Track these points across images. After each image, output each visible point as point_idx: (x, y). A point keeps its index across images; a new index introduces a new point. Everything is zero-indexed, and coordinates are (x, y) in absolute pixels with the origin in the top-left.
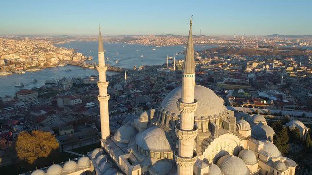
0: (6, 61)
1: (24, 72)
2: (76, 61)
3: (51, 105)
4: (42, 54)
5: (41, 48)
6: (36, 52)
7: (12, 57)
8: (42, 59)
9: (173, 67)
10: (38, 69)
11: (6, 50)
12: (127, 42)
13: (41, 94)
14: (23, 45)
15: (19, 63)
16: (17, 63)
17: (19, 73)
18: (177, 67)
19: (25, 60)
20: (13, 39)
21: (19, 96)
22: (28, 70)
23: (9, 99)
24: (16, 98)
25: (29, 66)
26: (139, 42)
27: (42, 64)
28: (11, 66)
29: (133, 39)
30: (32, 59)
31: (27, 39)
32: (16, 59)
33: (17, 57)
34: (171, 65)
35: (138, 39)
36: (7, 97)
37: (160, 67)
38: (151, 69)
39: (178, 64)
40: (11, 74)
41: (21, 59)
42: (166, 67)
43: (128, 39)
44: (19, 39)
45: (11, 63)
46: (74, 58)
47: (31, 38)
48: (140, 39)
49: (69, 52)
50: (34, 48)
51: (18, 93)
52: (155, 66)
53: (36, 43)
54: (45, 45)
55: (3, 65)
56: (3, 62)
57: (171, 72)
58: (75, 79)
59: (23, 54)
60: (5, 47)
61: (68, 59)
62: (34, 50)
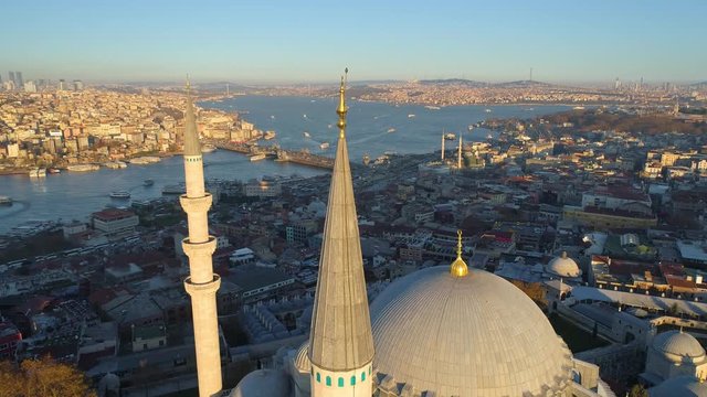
0: (91, 139)
1: (124, 166)
2: (239, 140)
4: (169, 123)
5: (170, 112)
6: (158, 120)
7: (104, 131)
8: (166, 136)
9: (456, 160)
10: (155, 160)
11: (94, 115)
12: (358, 97)
13: (148, 219)
14: (133, 102)
15: (117, 144)
16: (114, 144)
17: (115, 166)
18: (466, 161)
19: (130, 137)
20: (114, 90)
21: (99, 223)
22: (133, 161)
23: (78, 229)
24: (91, 226)
25: (136, 151)
26: (384, 98)
27: (165, 147)
28: (99, 151)
29: (370, 91)
30: (145, 137)
31: (145, 90)
32: (112, 136)
33: (114, 130)
34: (451, 155)
35: (382, 91)
36: (76, 223)
37: (423, 158)
38: (403, 162)
39: (469, 154)
40: (97, 168)
41: (123, 136)
42: (439, 159)
43: (357, 91)
44: (128, 89)
45: (102, 143)
46: (234, 135)
47: (155, 88)
48: (388, 91)
49: (225, 119)
50: (155, 111)
51: (96, 216)
52: (414, 157)
53: (160, 99)
54: (178, 103)
55: (85, 148)
56: (84, 142)
57: (452, 172)
58: (227, 183)
59: (128, 125)
60: (97, 107)
61: (222, 135)
62: (156, 115)
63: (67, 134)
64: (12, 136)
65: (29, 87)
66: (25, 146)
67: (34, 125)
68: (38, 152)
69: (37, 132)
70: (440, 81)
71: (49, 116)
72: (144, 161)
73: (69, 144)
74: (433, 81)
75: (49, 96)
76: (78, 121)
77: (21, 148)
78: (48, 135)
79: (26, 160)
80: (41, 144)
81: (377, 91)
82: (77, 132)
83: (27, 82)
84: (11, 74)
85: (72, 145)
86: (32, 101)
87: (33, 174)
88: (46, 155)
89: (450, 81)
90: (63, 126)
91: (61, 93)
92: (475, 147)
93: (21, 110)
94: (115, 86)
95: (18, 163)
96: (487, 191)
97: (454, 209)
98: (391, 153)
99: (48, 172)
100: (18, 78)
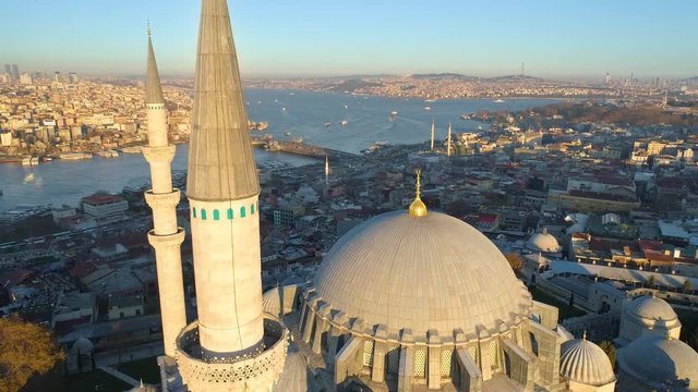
0: (84, 128)
1: (116, 154)
7: (98, 120)
9: (446, 149)
11: (88, 105)
12: (352, 90)
13: (137, 205)
14: (128, 94)
15: (111, 134)
16: (107, 134)
17: (107, 155)
19: (123, 127)
20: (109, 82)
21: (87, 208)
22: (125, 150)
23: (67, 214)
24: (80, 211)
25: (129, 140)
26: (377, 91)
28: (92, 140)
29: (363, 85)
30: (138, 126)
32: (106, 126)
33: (107, 120)
34: (440, 144)
35: (376, 85)
36: (66, 208)
37: (415, 148)
38: (394, 152)
39: (459, 144)
40: (90, 156)
41: (117, 126)
42: (429, 149)
43: (353, 83)
44: (123, 82)
45: (95, 133)
48: (381, 85)
51: (85, 200)
52: (405, 147)
54: (173, 95)
55: (78, 137)
56: (78, 131)
57: (442, 161)
59: (122, 115)
60: (92, 98)
63: (60, 124)
64: (5, 125)
65: (25, 79)
66: (18, 134)
67: (28, 115)
68: (31, 141)
69: (31, 121)
70: (433, 75)
71: (43, 106)
72: (137, 149)
73: (62, 133)
74: (426, 76)
75: (45, 88)
76: (72, 112)
77: (13, 137)
78: (41, 124)
79: (19, 149)
80: (34, 133)
81: (371, 85)
82: (70, 122)
83: (23, 74)
84: (8, 67)
85: (65, 134)
86: (27, 93)
87: (26, 162)
88: (39, 144)
89: (442, 75)
90: (57, 116)
91: (57, 85)
92: (464, 137)
93: (16, 101)
94: (110, 78)
95: (11, 152)
96: (474, 177)
97: (441, 194)
98: (382, 143)
99: (41, 160)
100: (14, 71)
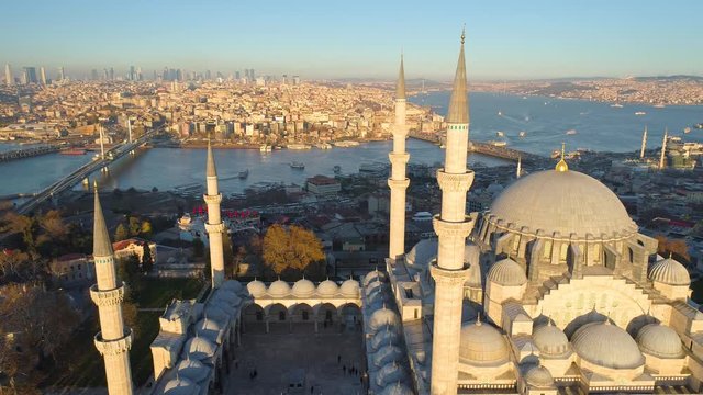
0: (306, 124)
1: (329, 147)
2: (429, 131)
3: (357, 208)
4: (368, 114)
5: (369, 104)
6: (359, 111)
7: (316, 118)
8: (365, 124)
9: (658, 159)
10: (355, 143)
11: (309, 104)
12: (558, 94)
13: (347, 188)
14: (339, 94)
15: (325, 129)
16: (323, 129)
17: (323, 147)
18: (669, 160)
19: (336, 125)
20: (325, 85)
21: (312, 187)
22: (337, 144)
23: (296, 190)
24: (306, 189)
25: (340, 136)
26: (588, 95)
27: (364, 133)
28: (311, 134)
29: (572, 88)
30: (348, 124)
31: (349, 85)
32: (322, 122)
33: (324, 118)
34: (653, 154)
35: (587, 88)
36: (294, 185)
37: (621, 156)
38: (595, 159)
39: (675, 153)
40: (309, 147)
41: (330, 123)
42: (638, 157)
43: (561, 86)
44: (335, 84)
45: (313, 128)
46: (425, 125)
47: (358, 83)
48: (593, 88)
49: (418, 112)
50: (357, 103)
51: (309, 180)
52: (610, 154)
53: (362, 93)
54: (377, 97)
55: (301, 131)
56: (301, 126)
57: (651, 171)
58: (415, 166)
59: (335, 114)
60: (310, 99)
61: (415, 126)
62: (359, 106)
63: (288, 119)
64: (249, 119)
65: (260, 82)
66: (258, 127)
67: (264, 111)
68: (266, 133)
69: (266, 117)
70: (660, 78)
71: (275, 104)
72: (347, 144)
73: (289, 127)
74: (652, 78)
75: (275, 89)
76: (296, 109)
77: (255, 129)
78: (274, 119)
79: (258, 138)
80: (269, 126)
81: (581, 88)
82: (295, 118)
83: (259, 77)
84: (247, 71)
85: (291, 128)
86: (262, 93)
87: (263, 149)
88: (272, 134)
89: (674, 77)
90: (285, 113)
91: (283, 86)
92: (686, 148)
93: (255, 99)
94: (325, 81)
95: (252, 140)
96: (683, 188)
98: (585, 150)
99: (273, 148)
100: (251, 75)
